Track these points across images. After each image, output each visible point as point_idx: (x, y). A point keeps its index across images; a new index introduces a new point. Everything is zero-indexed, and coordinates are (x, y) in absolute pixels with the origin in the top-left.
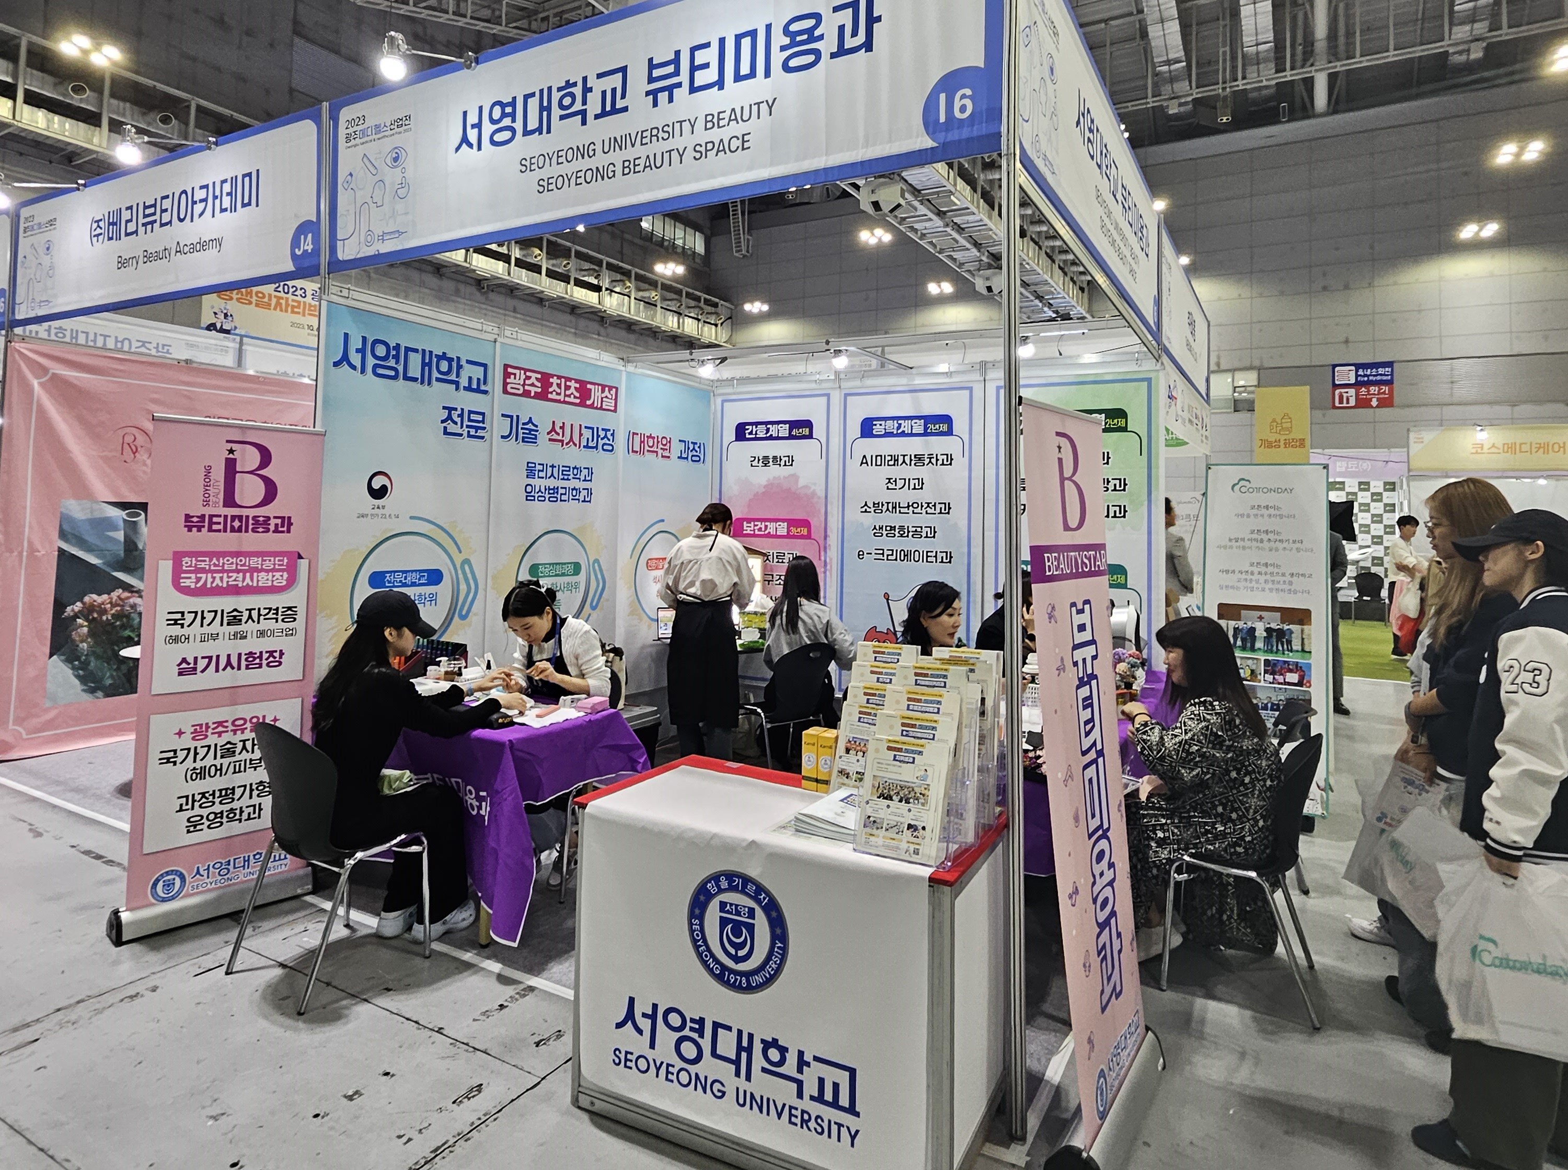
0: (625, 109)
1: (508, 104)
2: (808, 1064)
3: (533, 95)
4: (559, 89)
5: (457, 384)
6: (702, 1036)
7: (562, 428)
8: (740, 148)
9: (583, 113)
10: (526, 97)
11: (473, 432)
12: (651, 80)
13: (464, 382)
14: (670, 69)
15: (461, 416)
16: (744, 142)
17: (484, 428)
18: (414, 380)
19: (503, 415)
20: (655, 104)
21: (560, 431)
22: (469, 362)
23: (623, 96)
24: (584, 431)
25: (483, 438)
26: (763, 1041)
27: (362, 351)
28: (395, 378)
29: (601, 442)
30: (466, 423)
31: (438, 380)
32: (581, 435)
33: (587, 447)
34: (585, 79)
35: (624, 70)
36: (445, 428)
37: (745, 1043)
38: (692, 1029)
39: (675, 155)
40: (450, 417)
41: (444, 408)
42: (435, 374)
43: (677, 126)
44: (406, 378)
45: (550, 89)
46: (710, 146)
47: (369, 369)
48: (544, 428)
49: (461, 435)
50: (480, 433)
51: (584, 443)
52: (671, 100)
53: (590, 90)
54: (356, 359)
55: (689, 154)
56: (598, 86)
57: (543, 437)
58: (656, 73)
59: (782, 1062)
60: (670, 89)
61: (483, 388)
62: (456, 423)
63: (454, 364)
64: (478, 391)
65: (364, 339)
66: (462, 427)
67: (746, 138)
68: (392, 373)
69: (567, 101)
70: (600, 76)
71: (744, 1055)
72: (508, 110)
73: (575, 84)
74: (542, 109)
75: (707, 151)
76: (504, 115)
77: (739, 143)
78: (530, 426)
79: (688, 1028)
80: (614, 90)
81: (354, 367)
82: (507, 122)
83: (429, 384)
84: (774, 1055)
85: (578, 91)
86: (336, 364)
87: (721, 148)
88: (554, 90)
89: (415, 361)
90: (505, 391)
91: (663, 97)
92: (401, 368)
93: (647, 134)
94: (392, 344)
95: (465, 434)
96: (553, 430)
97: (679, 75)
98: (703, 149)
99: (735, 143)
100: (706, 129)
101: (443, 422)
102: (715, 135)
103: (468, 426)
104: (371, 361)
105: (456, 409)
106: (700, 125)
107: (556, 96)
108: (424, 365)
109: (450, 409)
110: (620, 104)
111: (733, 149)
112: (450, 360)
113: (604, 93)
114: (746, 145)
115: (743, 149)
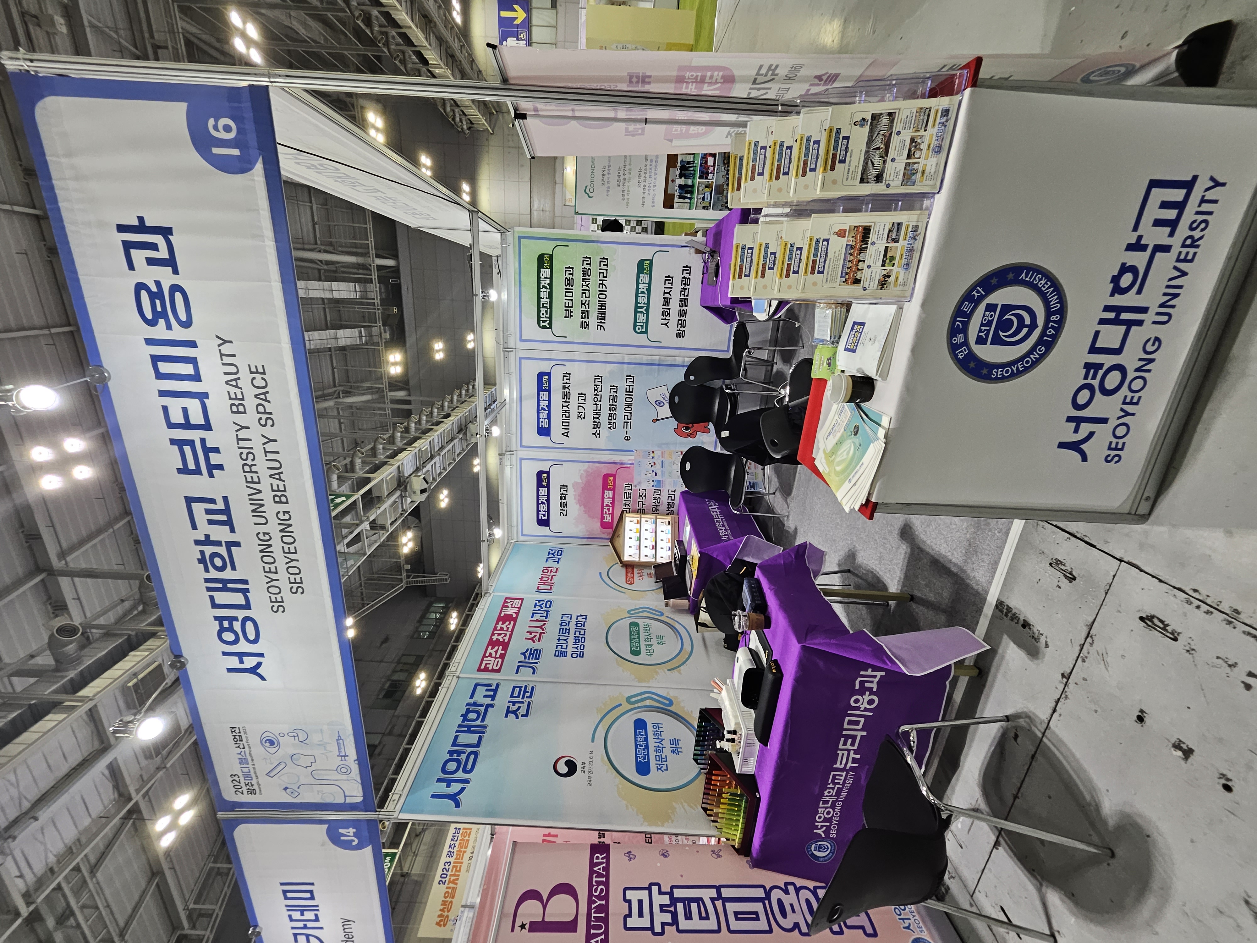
0: (225, 499)
1: (221, 625)
2: (1140, 238)
3: (212, 598)
4: (207, 570)
5: (488, 706)
6: (1101, 366)
7: (531, 633)
8: (263, 376)
9: (230, 545)
10: (214, 605)
11: (528, 695)
12: (197, 471)
13: (488, 701)
14: (187, 449)
15: (514, 703)
16: (257, 373)
17: (526, 687)
18: (480, 739)
19: (517, 672)
20: (220, 467)
21: (533, 635)
22: (471, 697)
23: (213, 501)
24: (535, 618)
25: (533, 688)
26: (1112, 295)
27: (449, 783)
28: (476, 754)
29: (544, 609)
30: (520, 699)
31: (483, 721)
32: (537, 620)
33: (546, 617)
34: (197, 542)
35: (189, 500)
36: (523, 716)
37: (1111, 315)
38: (1094, 378)
39: (270, 447)
40: (515, 712)
41: (506, 716)
42: (478, 722)
43: (242, 443)
44: (478, 745)
45: (207, 580)
46: (261, 409)
47: (466, 776)
48: (530, 645)
49: (529, 703)
50: (529, 689)
51: (544, 619)
52: (217, 450)
53: (207, 536)
54: (455, 788)
55: (269, 432)
56: (204, 529)
57: (537, 646)
58: (191, 466)
59: (1133, 270)
60: (208, 451)
61: (494, 687)
62: (519, 707)
63: (472, 708)
64: (495, 691)
65: (439, 780)
66: (523, 702)
67: (254, 370)
68: (472, 756)
69: (218, 562)
70: (194, 527)
71: (1124, 316)
72: (226, 624)
73: (202, 553)
74: (225, 589)
75: (265, 413)
76: (231, 629)
77: (258, 376)
78: (527, 654)
79: (1092, 382)
80: (208, 512)
81: (463, 789)
82: (237, 626)
83: (485, 727)
84: (1126, 280)
85: (209, 550)
86: (458, 805)
87: (263, 397)
88: (208, 575)
89: (464, 738)
90: (498, 671)
91: (214, 459)
92: (469, 750)
93: (249, 475)
94: (448, 757)
95: (528, 700)
96: (532, 639)
97: (193, 441)
98: (264, 417)
99: (259, 382)
100: (245, 413)
101: (517, 717)
102: (250, 403)
103: (523, 698)
104: (460, 775)
105: (508, 707)
106: (239, 418)
107: (214, 574)
108: (469, 731)
109: (508, 712)
110: (221, 506)
111: (264, 384)
112: (468, 711)
113: (211, 522)
114: (260, 370)
115: (264, 373)
